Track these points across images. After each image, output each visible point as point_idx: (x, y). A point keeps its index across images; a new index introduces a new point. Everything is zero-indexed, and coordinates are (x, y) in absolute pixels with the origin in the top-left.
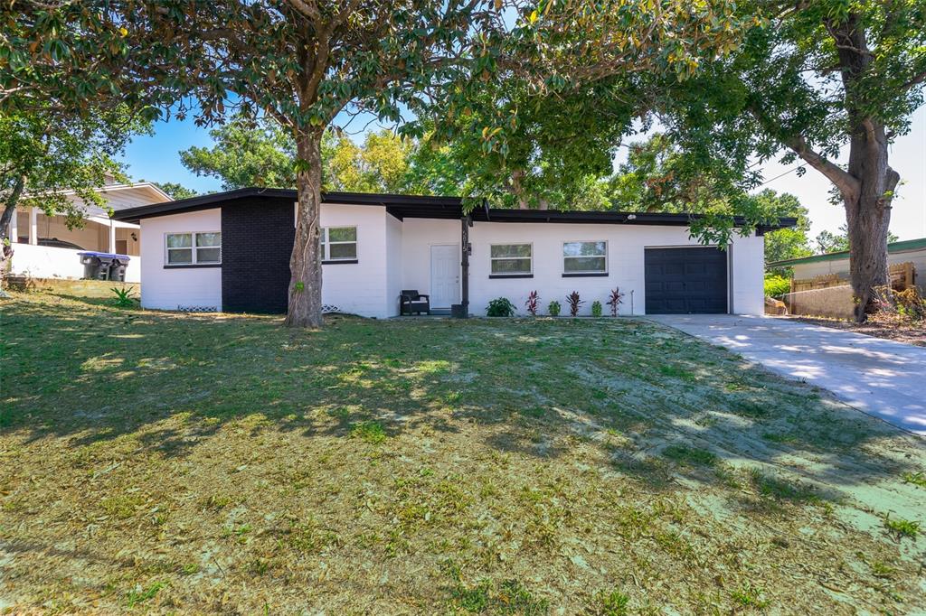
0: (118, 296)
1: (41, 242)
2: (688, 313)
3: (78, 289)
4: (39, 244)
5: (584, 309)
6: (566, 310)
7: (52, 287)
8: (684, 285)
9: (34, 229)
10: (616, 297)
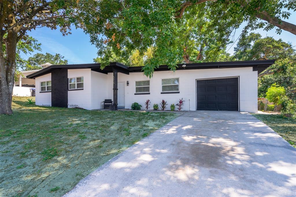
0: (29, 101)
1: (23, 86)
2: (218, 110)
3: (24, 99)
4: (22, 86)
5: (168, 107)
6: (160, 107)
7: (15, 99)
8: (216, 97)
9: (21, 82)
10: (181, 102)
